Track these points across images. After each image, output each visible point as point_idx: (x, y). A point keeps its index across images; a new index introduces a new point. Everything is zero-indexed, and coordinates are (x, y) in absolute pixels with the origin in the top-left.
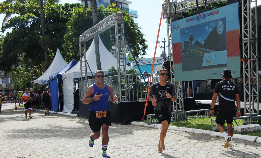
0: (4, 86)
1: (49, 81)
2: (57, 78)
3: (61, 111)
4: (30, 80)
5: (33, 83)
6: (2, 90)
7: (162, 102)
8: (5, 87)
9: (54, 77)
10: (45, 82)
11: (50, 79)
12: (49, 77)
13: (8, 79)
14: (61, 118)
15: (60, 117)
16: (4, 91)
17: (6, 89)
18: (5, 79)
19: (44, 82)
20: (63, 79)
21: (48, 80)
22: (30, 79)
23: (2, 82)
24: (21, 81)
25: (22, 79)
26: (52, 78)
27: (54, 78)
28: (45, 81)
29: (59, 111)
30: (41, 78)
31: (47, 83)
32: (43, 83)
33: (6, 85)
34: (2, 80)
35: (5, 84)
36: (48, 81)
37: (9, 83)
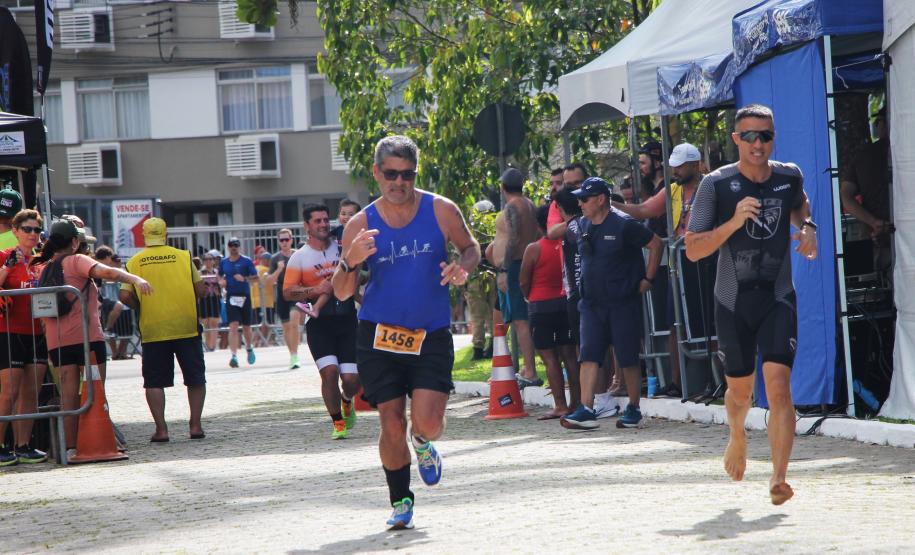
0: (242, 161)
1: (734, 71)
2: (829, 25)
3: (865, 411)
4: (516, 83)
5: (550, 105)
6: (226, 208)
7: (750, 257)
8: (256, 170)
9: (793, 19)
10: (682, 82)
11: (743, 44)
12: (736, 26)
13: (288, 84)
14: (862, 478)
15: (855, 469)
16: (237, 209)
17: (264, 195)
18: (255, 79)
19: (672, 83)
20: (887, 43)
21: (716, 60)
22: (520, 65)
23: (226, 115)
24: (421, 95)
25: (429, 70)
26: (769, 28)
27: (784, 28)
28: (689, 73)
29: (838, 408)
30: (636, 46)
31: (706, 90)
32: (662, 100)
33: (267, 148)
34: (223, 91)
35: (255, 140)
36: (718, 73)
37: (301, 120)
